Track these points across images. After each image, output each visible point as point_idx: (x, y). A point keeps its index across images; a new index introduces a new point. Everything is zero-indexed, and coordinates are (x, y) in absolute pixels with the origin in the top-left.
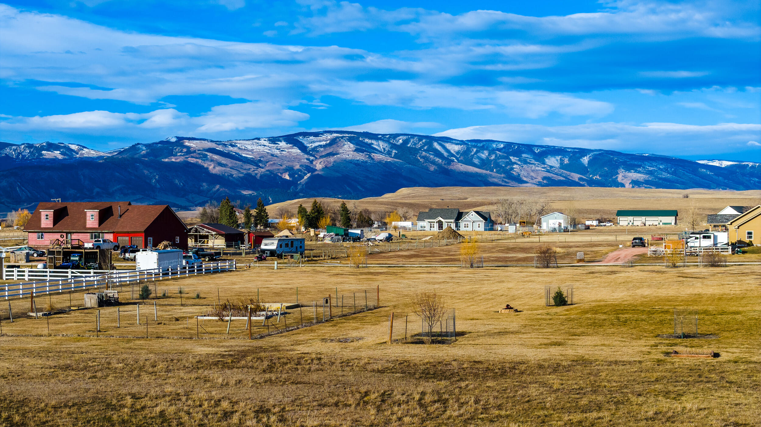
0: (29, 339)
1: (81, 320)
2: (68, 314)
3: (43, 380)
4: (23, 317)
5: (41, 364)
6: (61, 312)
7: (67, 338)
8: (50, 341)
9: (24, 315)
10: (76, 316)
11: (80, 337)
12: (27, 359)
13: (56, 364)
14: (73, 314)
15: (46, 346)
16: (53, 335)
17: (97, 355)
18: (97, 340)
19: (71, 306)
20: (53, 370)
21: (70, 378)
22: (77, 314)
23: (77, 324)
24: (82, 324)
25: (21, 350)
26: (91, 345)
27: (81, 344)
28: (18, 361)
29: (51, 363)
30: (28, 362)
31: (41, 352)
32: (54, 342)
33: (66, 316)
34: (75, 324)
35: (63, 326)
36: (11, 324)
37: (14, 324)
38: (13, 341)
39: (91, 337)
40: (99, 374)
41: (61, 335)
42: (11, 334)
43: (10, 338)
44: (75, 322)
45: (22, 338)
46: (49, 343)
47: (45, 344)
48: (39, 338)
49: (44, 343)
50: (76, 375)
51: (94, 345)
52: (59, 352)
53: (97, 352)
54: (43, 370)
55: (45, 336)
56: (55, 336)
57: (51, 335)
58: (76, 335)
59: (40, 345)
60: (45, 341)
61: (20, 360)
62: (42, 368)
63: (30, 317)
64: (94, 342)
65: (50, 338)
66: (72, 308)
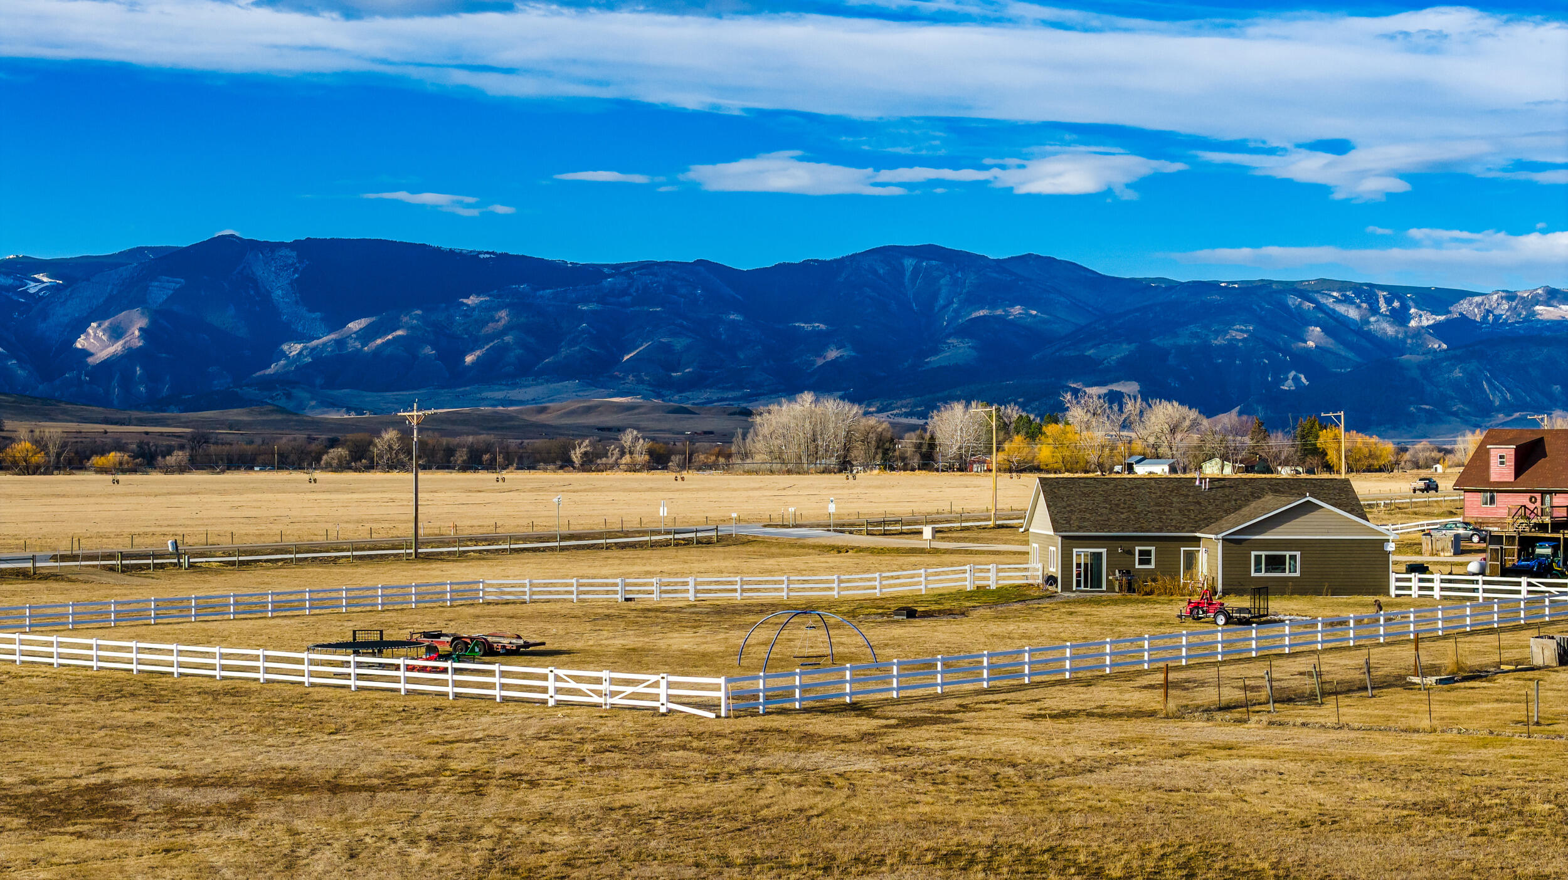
0: (1389, 739)
1: (1511, 694)
2: (1490, 681)
3: (1377, 836)
4: (1397, 686)
5: (1388, 798)
6: (1477, 675)
7: (1465, 738)
8: (1429, 743)
9: (1399, 682)
10: (1504, 687)
11: (1493, 736)
12: (1366, 785)
13: (1419, 799)
14: (1501, 680)
15: (1417, 754)
16: (1439, 729)
17: (1509, 780)
18: (1524, 744)
19: (1501, 663)
20: (1405, 813)
21: (1431, 833)
22: (1508, 682)
23: (1501, 705)
24: (1509, 704)
25: (1362, 763)
26: (1506, 757)
27: (1487, 753)
28: (1347, 789)
29: (1410, 796)
30: (1365, 791)
31: (1399, 769)
32: (1435, 746)
33: (1485, 684)
34: (1496, 705)
35: (1470, 709)
36: (1368, 701)
37: (1373, 700)
38: (1355, 742)
39: (1516, 737)
40: (1493, 827)
41: (1455, 731)
42: (1356, 725)
43: (1352, 735)
44: (1497, 701)
45: (1377, 736)
46: (1426, 747)
47: (1415, 751)
48: (1408, 736)
49: (1414, 749)
50: (1449, 825)
51: (1513, 757)
52: (1437, 771)
53: (1514, 773)
54: (1389, 810)
55: (1424, 731)
56: (1443, 731)
57: (1435, 731)
58: (1486, 732)
59: (1406, 753)
60: (1419, 743)
61: (1351, 785)
62: (1387, 806)
63: (1410, 686)
64: (1517, 750)
65: (1432, 737)
66: (1502, 667)
